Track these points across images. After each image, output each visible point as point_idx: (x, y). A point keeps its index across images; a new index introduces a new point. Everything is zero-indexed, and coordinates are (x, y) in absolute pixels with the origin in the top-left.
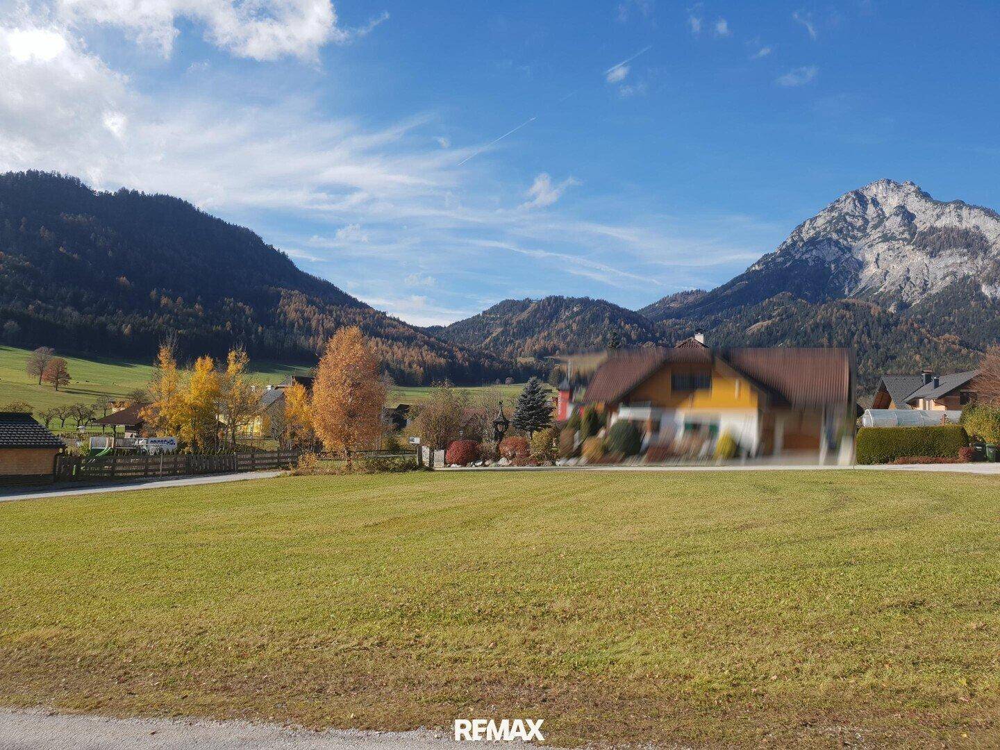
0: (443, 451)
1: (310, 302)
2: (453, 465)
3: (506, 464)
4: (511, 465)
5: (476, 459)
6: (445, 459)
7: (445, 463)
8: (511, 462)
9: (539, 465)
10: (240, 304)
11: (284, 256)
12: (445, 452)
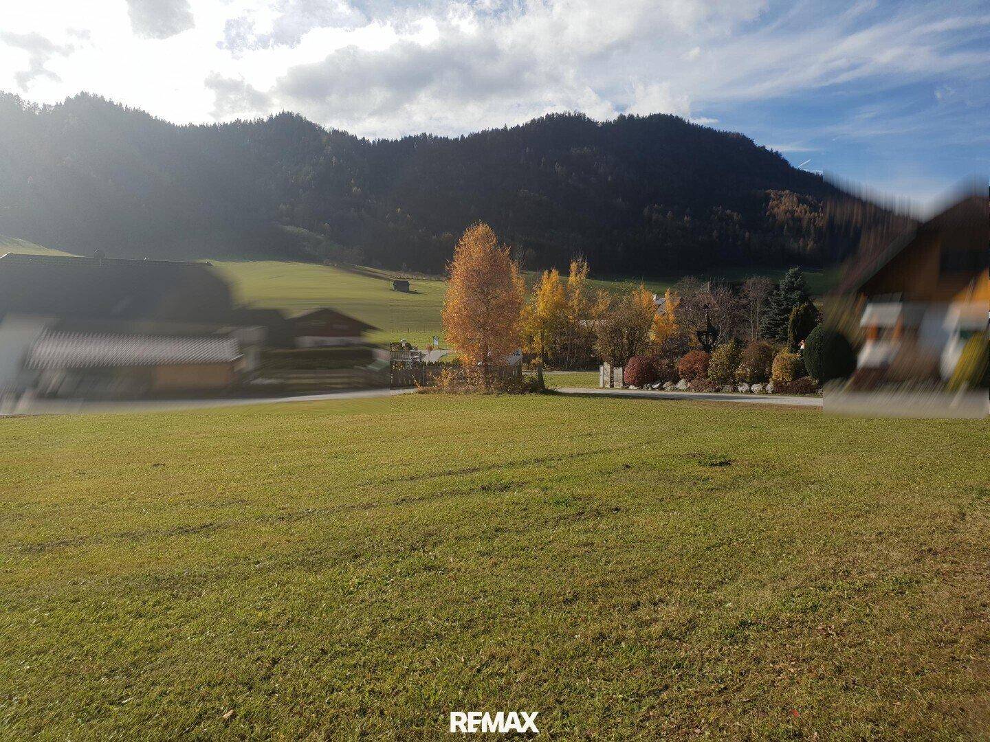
0: (621, 368)
1: (801, 201)
2: (631, 387)
3: (684, 387)
4: (689, 389)
5: (653, 381)
6: (623, 379)
7: (624, 384)
8: (689, 384)
9: (717, 391)
10: (728, 211)
11: (777, 156)
12: (624, 370)
